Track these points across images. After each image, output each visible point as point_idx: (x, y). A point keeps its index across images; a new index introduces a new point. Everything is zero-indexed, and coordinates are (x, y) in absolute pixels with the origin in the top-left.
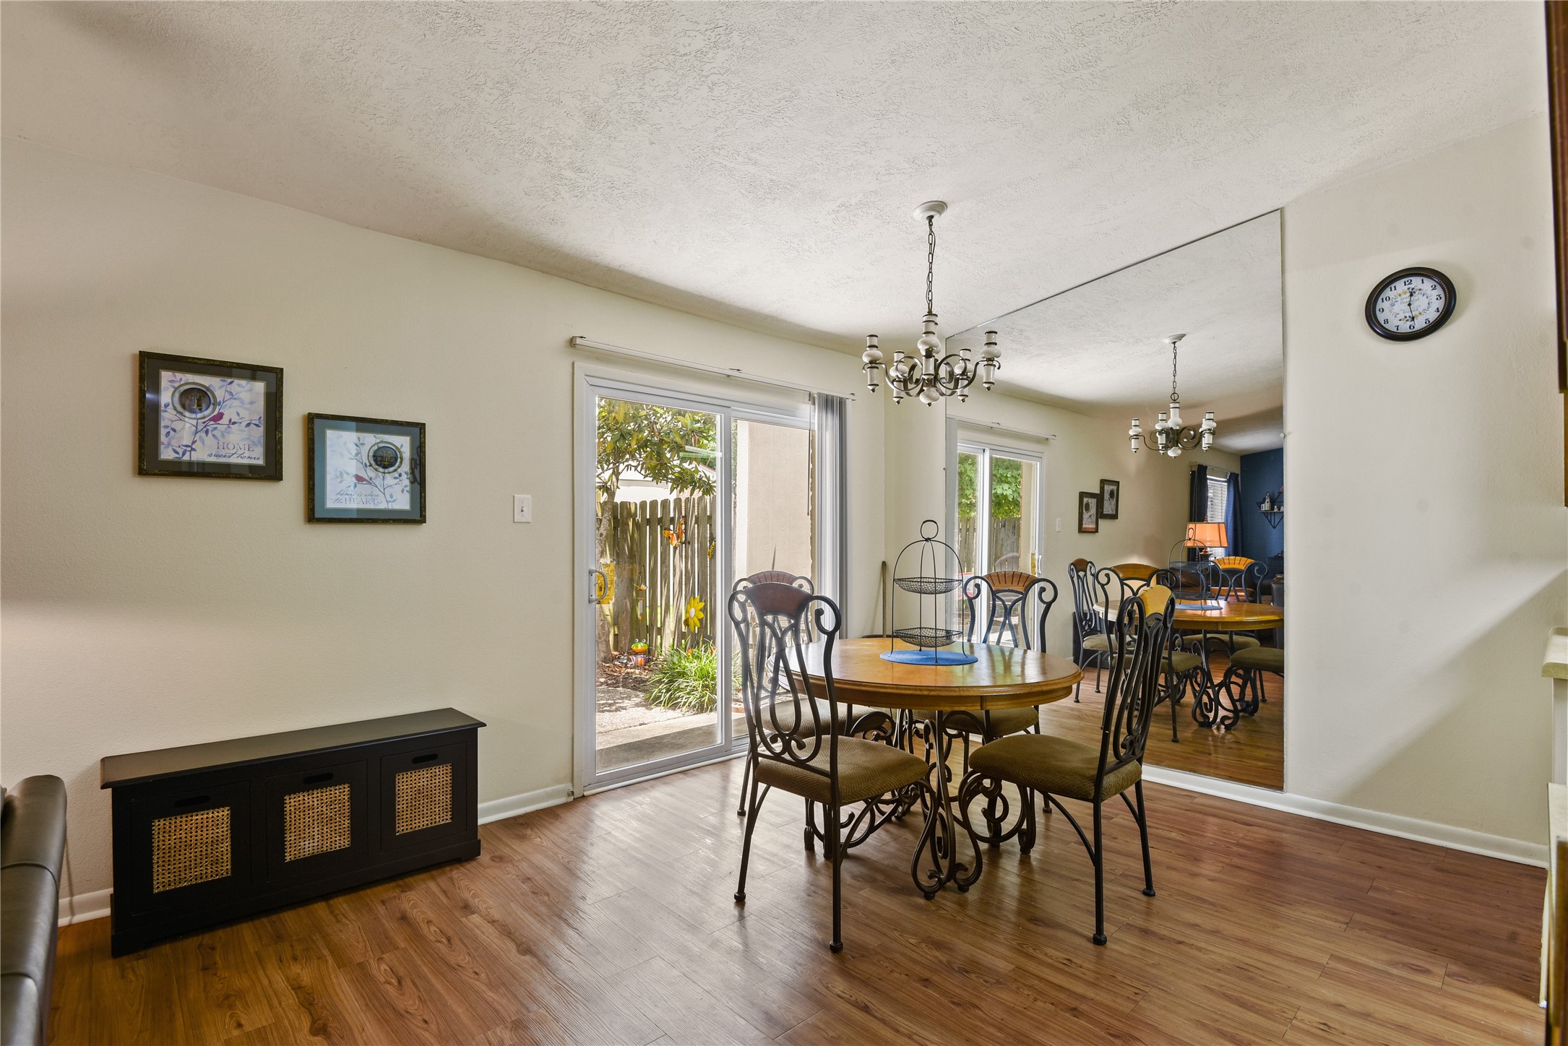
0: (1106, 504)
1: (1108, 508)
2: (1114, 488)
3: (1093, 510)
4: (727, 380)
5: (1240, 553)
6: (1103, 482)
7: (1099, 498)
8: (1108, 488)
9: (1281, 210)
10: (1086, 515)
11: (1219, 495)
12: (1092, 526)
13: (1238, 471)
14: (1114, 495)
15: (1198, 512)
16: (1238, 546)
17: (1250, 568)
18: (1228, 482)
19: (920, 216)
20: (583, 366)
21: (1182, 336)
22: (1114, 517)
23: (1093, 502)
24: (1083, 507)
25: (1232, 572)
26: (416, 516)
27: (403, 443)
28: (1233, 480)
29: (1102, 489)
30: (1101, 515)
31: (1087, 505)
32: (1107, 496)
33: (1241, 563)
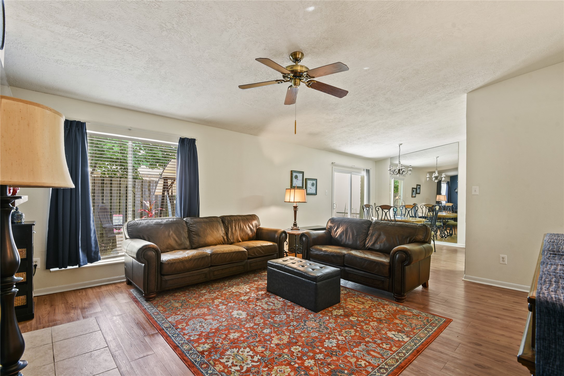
0: (418, 190)
1: (418, 192)
2: (419, 186)
3: (415, 192)
4: (352, 168)
5: (450, 202)
6: (417, 185)
7: (416, 189)
8: (418, 187)
9: (458, 142)
10: (413, 193)
11: (444, 187)
12: (415, 196)
13: (449, 181)
14: (420, 188)
15: (439, 192)
16: (449, 200)
17: (453, 206)
18: (447, 184)
19: (398, 146)
20: (334, 167)
21: (438, 157)
22: (419, 193)
23: (415, 190)
24: (413, 191)
25: (448, 206)
26: (316, 194)
27: (315, 182)
28: (448, 183)
29: (417, 187)
30: (416, 193)
31: (414, 191)
32: (418, 188)
33: (450, 204)
